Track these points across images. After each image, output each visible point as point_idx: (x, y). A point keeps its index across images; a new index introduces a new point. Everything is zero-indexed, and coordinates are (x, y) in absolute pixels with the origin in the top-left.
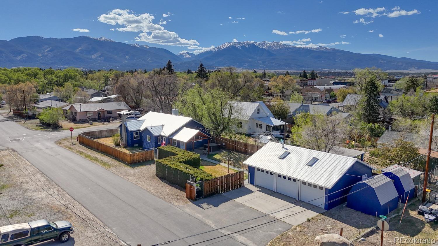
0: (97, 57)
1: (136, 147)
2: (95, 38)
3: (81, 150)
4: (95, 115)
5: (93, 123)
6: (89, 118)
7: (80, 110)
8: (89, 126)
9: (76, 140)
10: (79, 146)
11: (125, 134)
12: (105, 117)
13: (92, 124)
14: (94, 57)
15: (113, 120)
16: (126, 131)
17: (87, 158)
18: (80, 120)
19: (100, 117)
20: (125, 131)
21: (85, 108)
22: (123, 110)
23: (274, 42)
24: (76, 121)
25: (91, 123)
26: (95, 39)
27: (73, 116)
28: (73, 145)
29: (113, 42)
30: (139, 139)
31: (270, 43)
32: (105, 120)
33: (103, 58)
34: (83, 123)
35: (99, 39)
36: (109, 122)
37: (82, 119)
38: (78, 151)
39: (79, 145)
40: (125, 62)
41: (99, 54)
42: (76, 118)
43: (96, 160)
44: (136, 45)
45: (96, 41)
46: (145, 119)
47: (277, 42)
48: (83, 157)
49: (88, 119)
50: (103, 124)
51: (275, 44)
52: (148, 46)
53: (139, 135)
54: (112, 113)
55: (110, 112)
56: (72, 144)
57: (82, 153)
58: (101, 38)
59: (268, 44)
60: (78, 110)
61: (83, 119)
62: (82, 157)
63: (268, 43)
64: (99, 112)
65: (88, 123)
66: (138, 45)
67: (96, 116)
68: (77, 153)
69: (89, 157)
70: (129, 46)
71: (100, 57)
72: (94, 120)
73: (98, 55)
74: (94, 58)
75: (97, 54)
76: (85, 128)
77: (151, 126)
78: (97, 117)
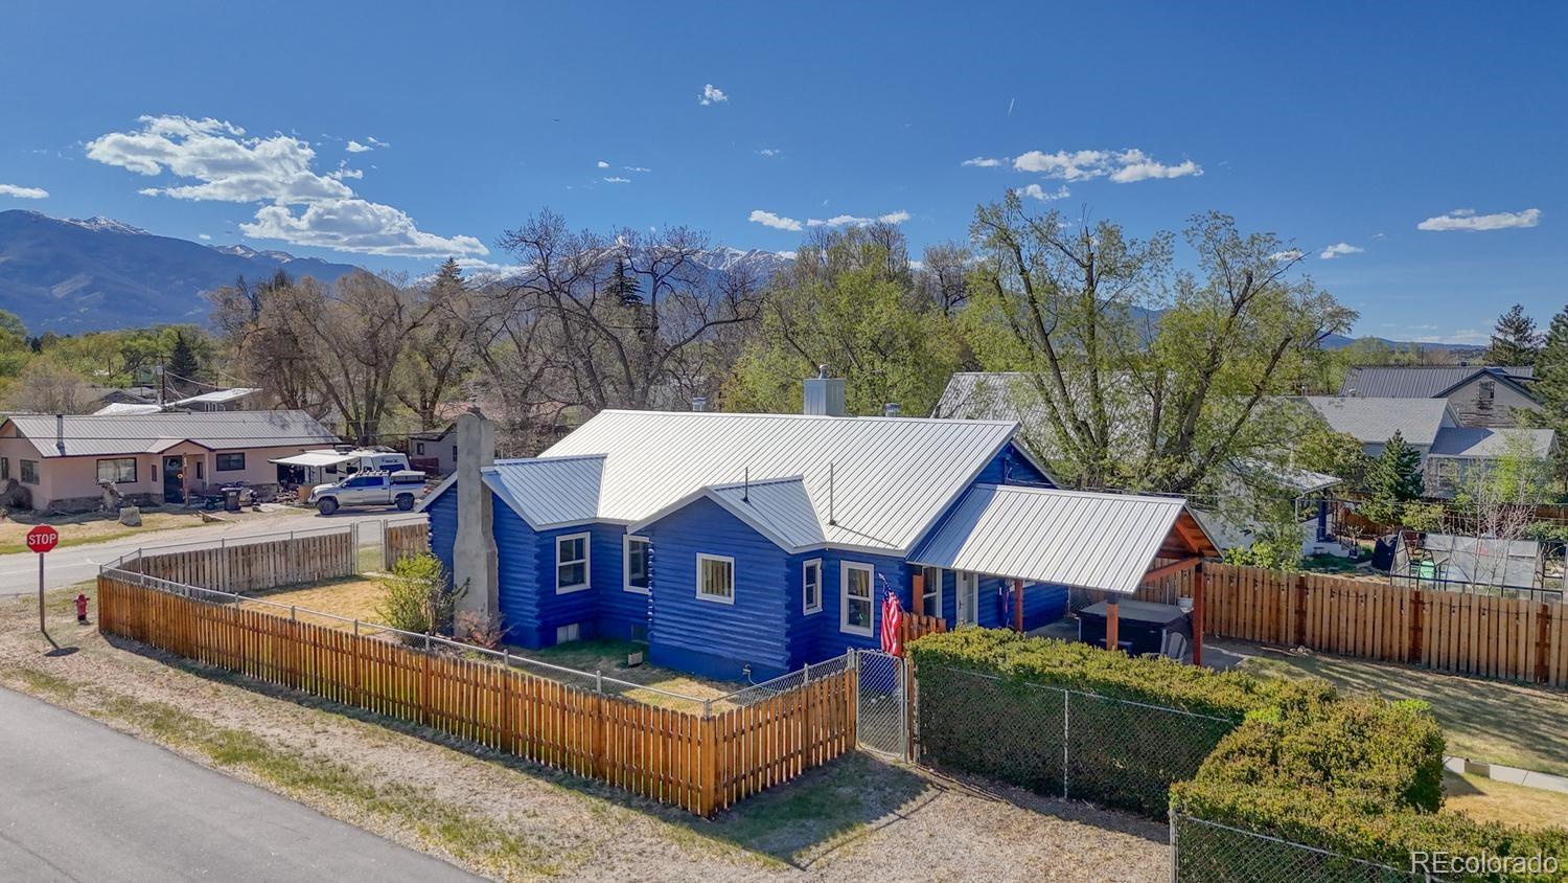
0: (76, 292)
1: (569, 645)
2: (66, 220)
3: (147, 694)
4: (144, 473)
5: (145, 517)
6: (112, 492)
7: (61, 447)
8: (118, 532)
9: (72, 619)
10: (111, 661)
11: (490, 557)
12: (204, 484)
13: (139, 524)
14: (60, 291)
15: (254, 502)
16: (491, 535)
17: (242, 770)
18: (54, 503)
19: (180, 483)
20: (484, 533)
21: (87, 435)
22: (302, 449)
23: (755, 250)
24: (30, 508)
25: (133, 514)
26: (67, 225)
27: (14, 482)
28: (58, 652)
29: (141, 235)
30: (587, 585)
31: (744, 254)
32: (213, 500)
33: (99, 295)
34: (77, 518)
35: (83, 224)
36: (236, 509)
37: (67, 495)
38: (126, 706)
39: (108, 649)
40: (192, 313)
41: (82, 280)
42: (28, 493)
43: (334, 780)
44: (240, 251)
45: (71, 232)
46: (602, 452)
47: (766, 253)
48: (190, 760)
49: (109, 500)
50: (207, 521)
51: (759, 257)
52: (289, 256)
53: (587, 560)
54: (244, 468)
55: (230, 460)
56: (50, 648)
57: (163, 721)
58: (94, 220)
59: (737, 259)
60: (49, 449)
61: (73, 500)
62: (178, 755)
63: (737, 255)
64: (172, 460)
65: (116, 517)
66: (249, 250)
67: (154, 479)
68: (121, 722)
69: (251, 756)
70: (209, 252)
71: (87, 291)
72: (147, 503)
73: (79, 286)
74: (60, 296)
75: (73, 280)
76: (102, 545)
77: (740, 479)
78: (158, 488)
